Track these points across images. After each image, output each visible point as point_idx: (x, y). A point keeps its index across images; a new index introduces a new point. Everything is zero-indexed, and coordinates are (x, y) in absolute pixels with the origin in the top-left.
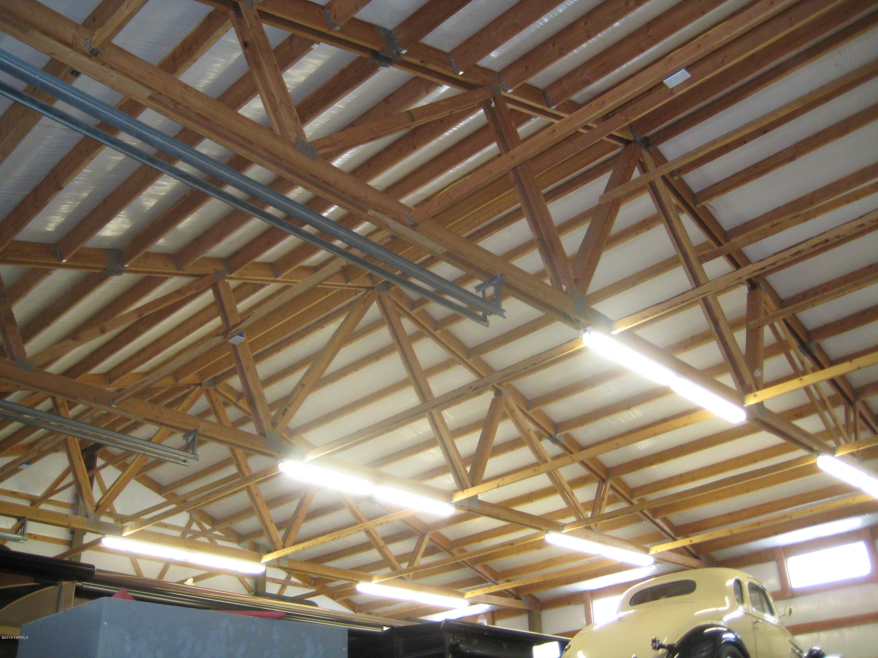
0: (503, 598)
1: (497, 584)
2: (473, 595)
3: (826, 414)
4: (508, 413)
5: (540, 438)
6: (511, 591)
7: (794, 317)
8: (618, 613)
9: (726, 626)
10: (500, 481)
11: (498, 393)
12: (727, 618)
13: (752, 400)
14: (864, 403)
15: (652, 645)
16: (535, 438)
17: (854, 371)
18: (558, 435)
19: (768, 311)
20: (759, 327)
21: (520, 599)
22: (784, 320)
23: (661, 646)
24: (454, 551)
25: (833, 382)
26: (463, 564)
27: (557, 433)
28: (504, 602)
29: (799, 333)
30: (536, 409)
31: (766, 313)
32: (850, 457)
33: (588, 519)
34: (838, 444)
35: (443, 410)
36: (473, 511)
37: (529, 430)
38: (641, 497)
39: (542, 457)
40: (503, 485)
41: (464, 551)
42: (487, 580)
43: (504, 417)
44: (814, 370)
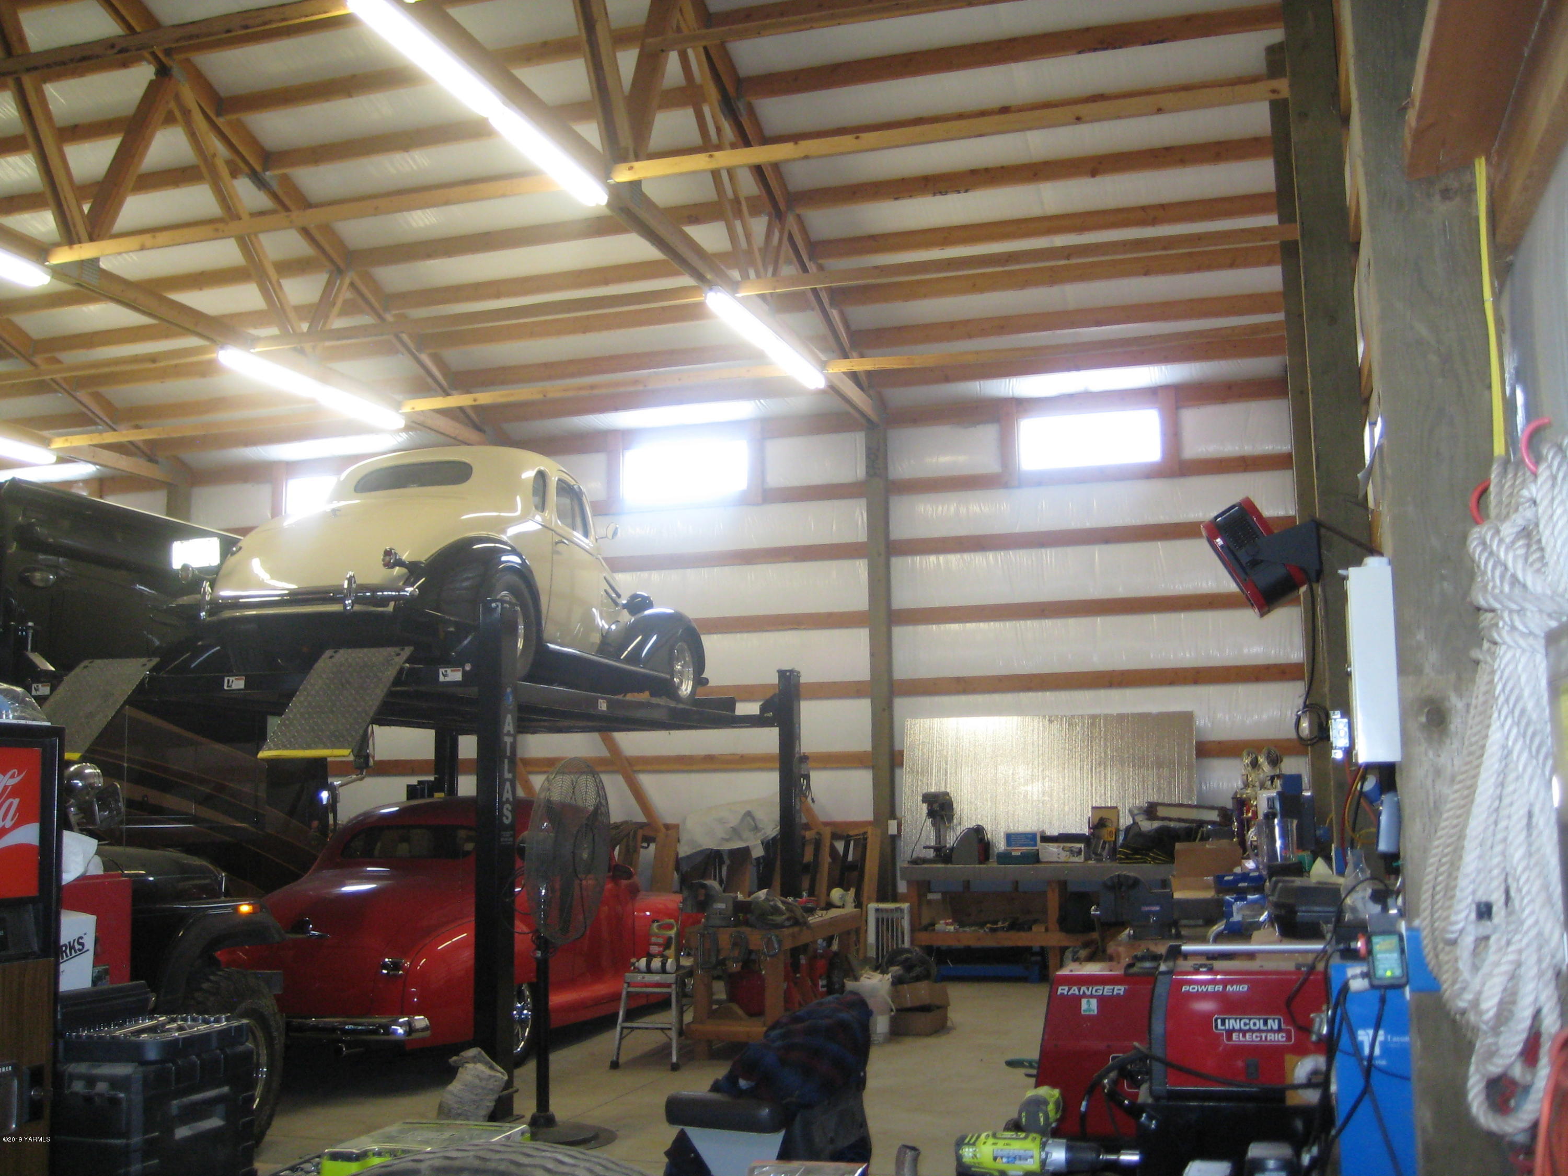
0: (124, 456)
1: (115, 430)
2: (67, 445)
3: (738, 224)
4: (178, 114)
5: (234, 174)
6: (141, 445)
7: (722, 46)
8: (331, 501)
9: (509, 542)
10: (147, 239)
11: (163, 71)
12: (512, 531)
13: (623, 175)
14: (800, 219)
15: (383, 560)
16: (224, 172)
17: (794, 160)
18: (268, 173)
19: (682, 25)
20: (663, 51)
21: (156, 462)
22: (705, 48)
23: (400, 563)
24: (38, 359)
25: (758, 170)
26: (54, 385)
27: (268, 170)
28: (124, 463)
29: (726, 79)
30: (233, 117)
31: (679, 30)
32: (759, 302)
33: (303, 334)
34: (745, 276)
35: (45, 82)
36: (87, 288)
37: (214, 155)
38: (401, 311)
39: (233, 209)
40: (152, 248)
41: (58, 362)
42: (98, 421)
43: (170, 120)
44: (733, 146)
